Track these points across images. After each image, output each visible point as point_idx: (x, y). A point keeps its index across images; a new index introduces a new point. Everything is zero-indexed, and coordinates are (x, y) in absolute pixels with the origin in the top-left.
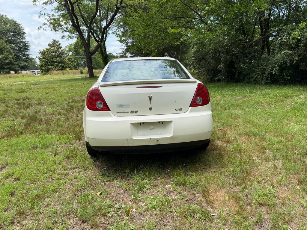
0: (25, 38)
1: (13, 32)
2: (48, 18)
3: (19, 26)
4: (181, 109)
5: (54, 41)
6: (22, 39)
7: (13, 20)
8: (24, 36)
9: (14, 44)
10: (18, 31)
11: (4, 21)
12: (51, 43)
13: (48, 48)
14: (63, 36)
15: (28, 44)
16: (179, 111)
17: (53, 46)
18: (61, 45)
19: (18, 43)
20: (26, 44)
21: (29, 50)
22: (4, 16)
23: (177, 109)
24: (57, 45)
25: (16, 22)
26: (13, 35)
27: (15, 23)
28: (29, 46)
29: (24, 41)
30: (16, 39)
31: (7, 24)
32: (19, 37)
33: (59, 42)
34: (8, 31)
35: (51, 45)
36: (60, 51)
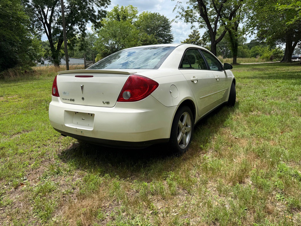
0: (171, 31)
1: (162, 27)
2: (181, 11)
3: (167, 21)
4: (108, 103)
5: (194, 32)
6: (169, 32)
7: (163, 16)
8: (170, 29)
9: (161, 37)
10: (166, 26)
11: (157, 18)
12: (191, 34)
13: (188, 39)
14: (192, 26)
15: (172, 36)
16: (106, 105)
17: (193, 37)
18: (199, 35)
19: (165, 36)
20: (170, 36)
21: (172, 41)
22: (157, 14)
23: (105, 102)
24: (196, 35)
25: (165, 17)
26: (162, 29)
27: (165, 19)
28: (173, 38)
29: (170, 34)
30: (164, 32)
31: (159, 21)
32: (166, 31)
33: (199, 33)
34: (159, 26)
35: (191, 35)
36: (198, 41)
